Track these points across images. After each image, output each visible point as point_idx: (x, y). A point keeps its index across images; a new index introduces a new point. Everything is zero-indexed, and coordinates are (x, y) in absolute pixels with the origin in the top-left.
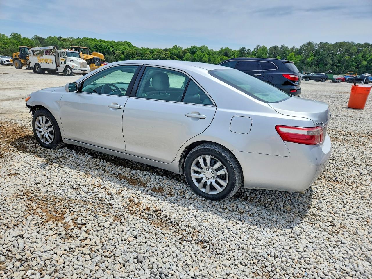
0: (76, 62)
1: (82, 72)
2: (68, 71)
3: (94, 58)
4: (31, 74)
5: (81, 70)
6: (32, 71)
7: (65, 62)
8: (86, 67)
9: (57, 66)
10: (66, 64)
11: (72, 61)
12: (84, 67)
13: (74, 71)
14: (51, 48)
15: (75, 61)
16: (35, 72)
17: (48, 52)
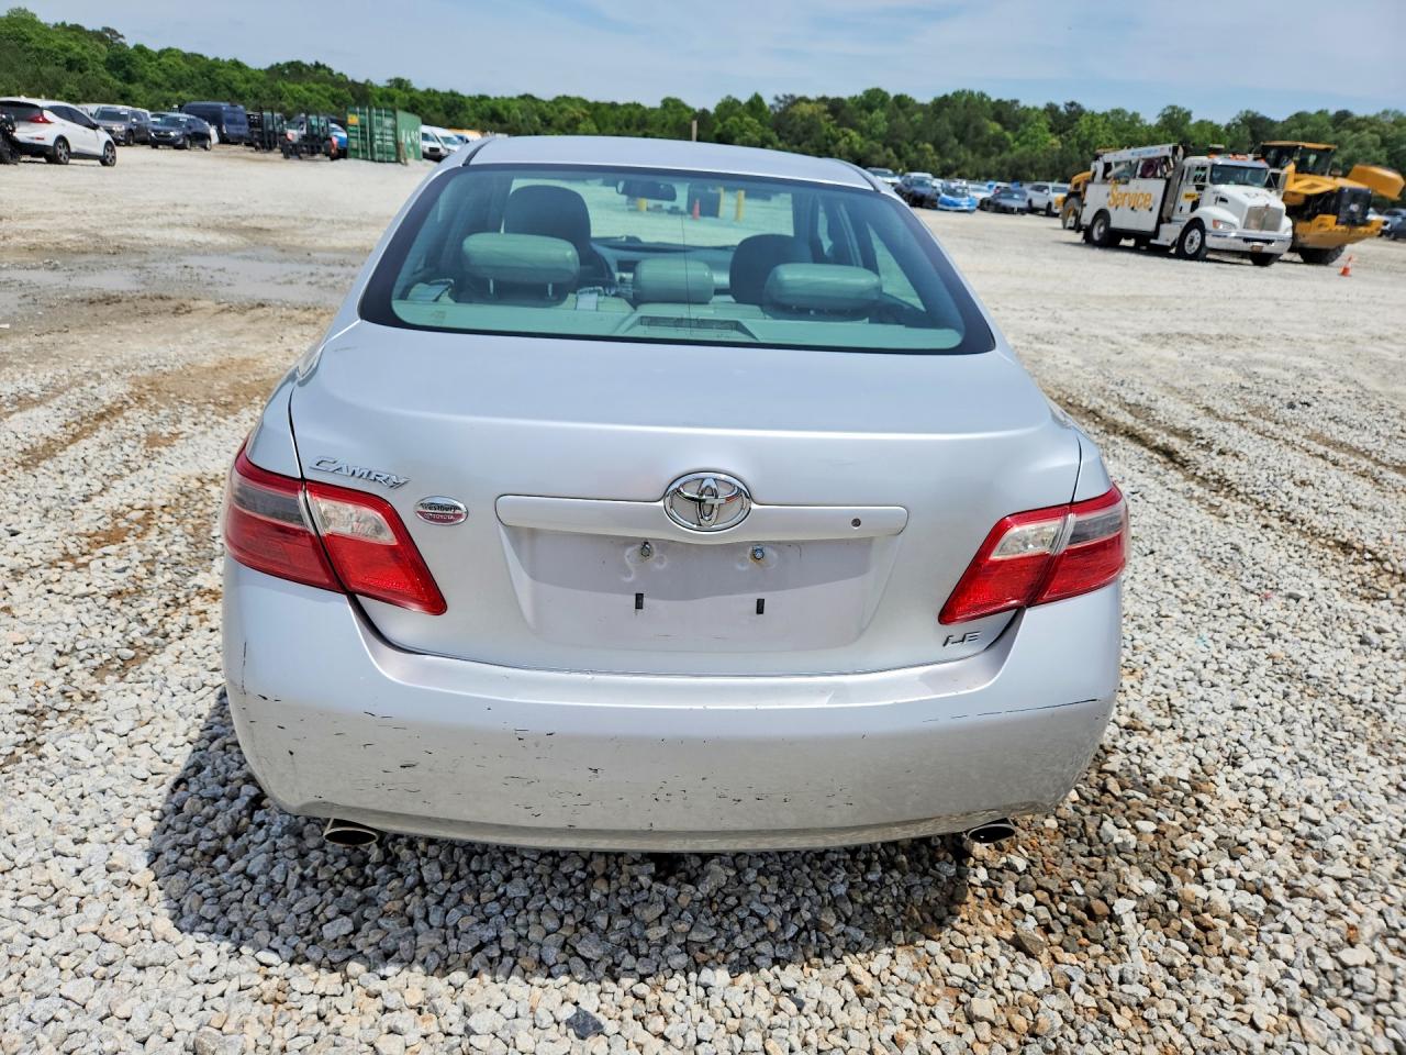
0: (1237, 207)
1: (1247, 247)
2: (1192, 241)
3: (1341, 190)
4: (1073, 248)
5: (1247, 240)
6: (1079, 237)
7: (1195, 205)
8: (1275, 227)
9: (1160, 221)
10: (1197, 213)
11: (1223, 200)
12: (1262, 227)
13: (1211, 242)
14: (1164, 150)
15: (1234, 200)
16: (1089, 241)
17: (1150, 168)
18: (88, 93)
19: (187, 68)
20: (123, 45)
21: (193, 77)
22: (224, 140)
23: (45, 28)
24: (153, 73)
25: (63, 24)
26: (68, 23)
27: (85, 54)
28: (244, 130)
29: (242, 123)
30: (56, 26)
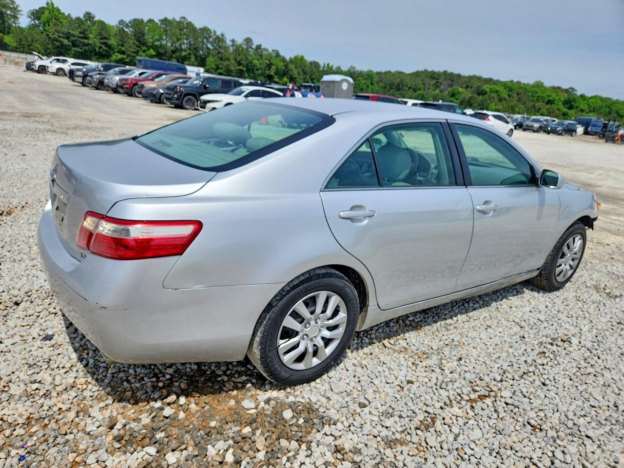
18: (550, 113)
19: (600, 103)
20: (575, 94)
21: (601, 107)
22: (586, 133)
23: (546, 88)
24: (583, 105)
25: (554, 87)
26: (556, 86)
27: (557, 98)
28: (599, 130)
29: (599, 127)
30: (551, 87)
